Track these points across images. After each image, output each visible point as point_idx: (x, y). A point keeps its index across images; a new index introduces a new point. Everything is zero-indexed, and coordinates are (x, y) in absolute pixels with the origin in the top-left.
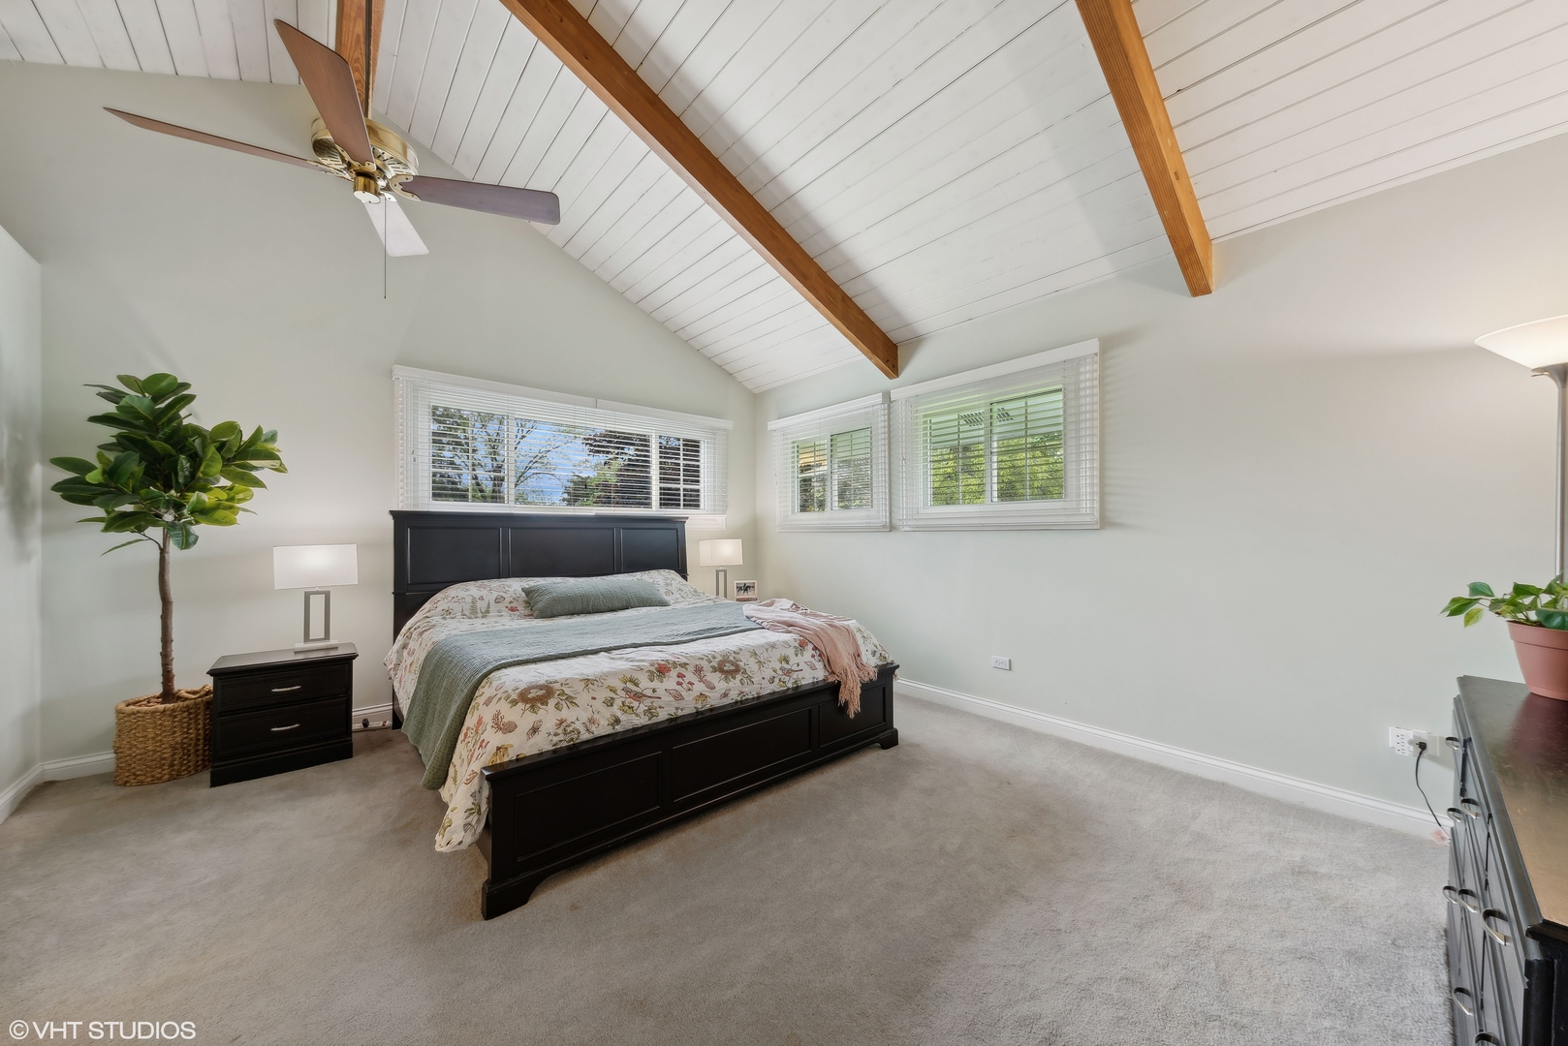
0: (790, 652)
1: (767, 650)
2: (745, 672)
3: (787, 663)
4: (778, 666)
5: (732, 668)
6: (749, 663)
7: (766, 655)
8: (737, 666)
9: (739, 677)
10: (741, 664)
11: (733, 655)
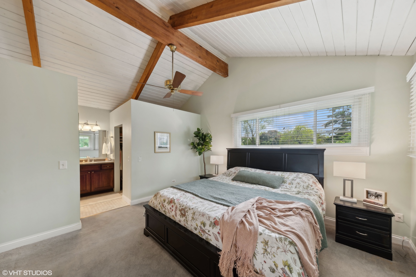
0: (208, 223)
1: (200, 215)
2: (186, 218)
3: (204, 226)
4: (199, 224)
5: (184, 213)
6: (189, 215)
7: (197, 217)
8: (185, 214)
9: (184, 218)
10: (187, 214)
11: (188, 209)
